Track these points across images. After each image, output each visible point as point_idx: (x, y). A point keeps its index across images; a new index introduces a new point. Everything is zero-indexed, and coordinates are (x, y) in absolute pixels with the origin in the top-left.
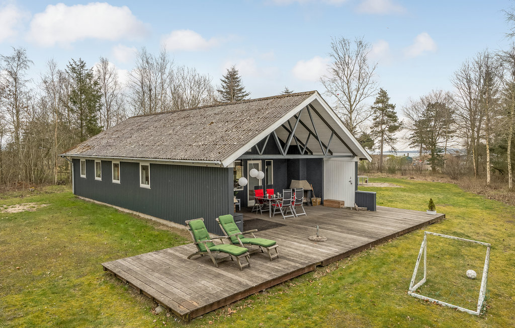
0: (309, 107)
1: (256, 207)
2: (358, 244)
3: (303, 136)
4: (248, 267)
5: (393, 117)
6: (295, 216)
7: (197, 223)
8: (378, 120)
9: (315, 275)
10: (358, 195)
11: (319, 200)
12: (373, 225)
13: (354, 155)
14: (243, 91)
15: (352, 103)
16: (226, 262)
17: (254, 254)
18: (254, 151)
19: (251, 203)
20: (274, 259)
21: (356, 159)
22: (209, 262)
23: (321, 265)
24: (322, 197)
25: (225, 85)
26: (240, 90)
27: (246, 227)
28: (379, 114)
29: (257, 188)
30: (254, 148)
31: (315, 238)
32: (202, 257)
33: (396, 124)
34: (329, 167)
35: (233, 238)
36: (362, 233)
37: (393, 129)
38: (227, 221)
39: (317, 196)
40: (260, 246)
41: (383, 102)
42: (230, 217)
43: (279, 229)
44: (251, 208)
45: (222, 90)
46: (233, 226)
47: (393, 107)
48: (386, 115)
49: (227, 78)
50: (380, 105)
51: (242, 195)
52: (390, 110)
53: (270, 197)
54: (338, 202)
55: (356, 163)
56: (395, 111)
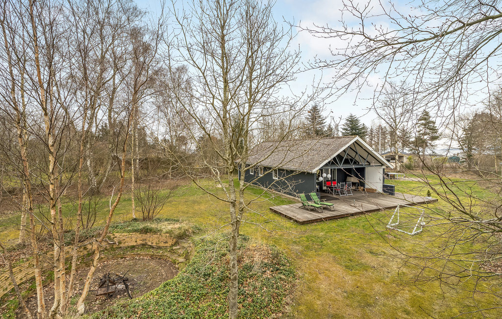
0: (355, 143)
1: (327, 190)
2: (373, 209)
3: (353, 154)
4: (322, 212)
5: (434, 130)
6: (347, 195)
7: (303, 195)
8: (421, 132)
9: (349, 218)
10: (384, 186)
11: (362, 188)
12: (387, 202)
13: (382, 165)
14: (321, 117)
15: (397, 123)
16: (313, 210)
17: (324, 208)
18: (326, 165)
19: (324, 188)
20: (332, 211)
21: (384, 167)
22: (307, 210)
23: (352, 215)
24: (364, 186)
25: (310, 114)
26: (320, 117)
27: (321, 198)
28: (422, 128)
29: (328, 181)
30: (327, 164)
31: (353, 205)
32: (304, 208)
33: (437, 135)
34: (368, 170)
35: (316, 202)
36: (377, 204)
37: (434, 138)
38: (313, 195)
39: (361, 186)
40: (327, 205)
41: (425, 119)
42: (315, 194)
43: (337, 201)
44: (325, 190)
45: (308, 117)
46: (316, 197)
47: (434, 123)
48: (427, 128)
49: (311, 110)
50: (423, 122)
51: (320, 184)
52: (431, 124)
53: (334, 185)
54: (373, 190)
55: (384, 169)
56: (435, 125)
